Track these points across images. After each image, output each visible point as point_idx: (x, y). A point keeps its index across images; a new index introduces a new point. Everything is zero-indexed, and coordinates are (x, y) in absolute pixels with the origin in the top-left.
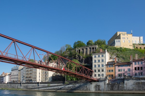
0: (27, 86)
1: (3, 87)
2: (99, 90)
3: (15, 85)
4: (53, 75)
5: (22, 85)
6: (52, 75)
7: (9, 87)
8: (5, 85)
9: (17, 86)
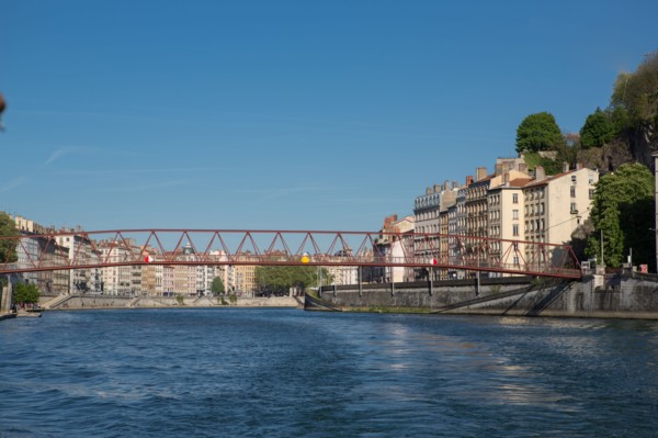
0: (447, 294)
1: (374, 302)
2: (582, 309)
3: (415, 293)
4: (577, 236)
5: (433, 289)
6: (572, 236)
7: (395, 299)
8: (380, 293)
9: (418, 296)
